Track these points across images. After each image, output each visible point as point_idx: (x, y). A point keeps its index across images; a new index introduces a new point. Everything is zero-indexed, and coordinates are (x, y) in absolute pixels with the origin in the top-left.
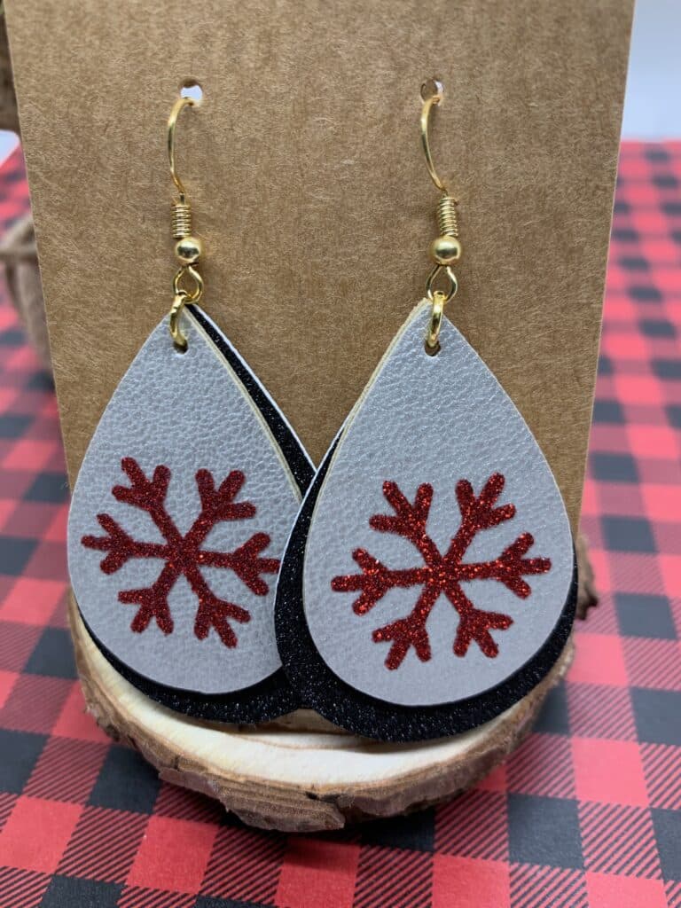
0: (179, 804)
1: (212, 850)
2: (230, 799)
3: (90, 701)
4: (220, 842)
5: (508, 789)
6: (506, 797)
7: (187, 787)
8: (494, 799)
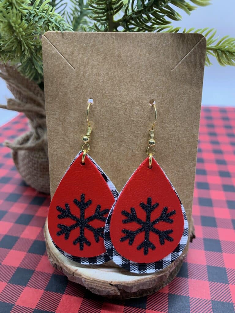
0: (72, 292)
2: (88, 285)
3: (50, 257)
4: (83, 303)
5: (169, 293)
6: (168, 295)
7: (76, 282)
8: (164, 295)
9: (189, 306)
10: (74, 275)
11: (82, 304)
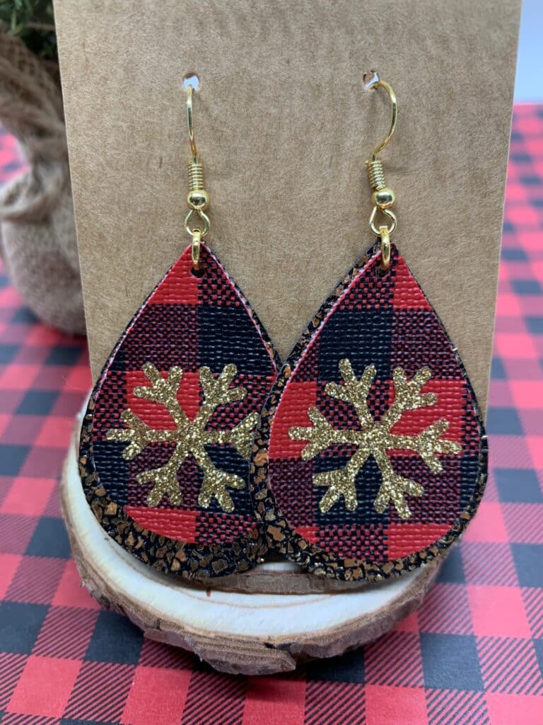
0: (159, 656)
1: (188, 691)
2: (204, 651)
3: (84, 577)
4: (194, 684)
5: (420, 630)
6: (418, 637)
7: (167, 643)
8: (409, 637)
10: (161, 627)
11: (189, 688)
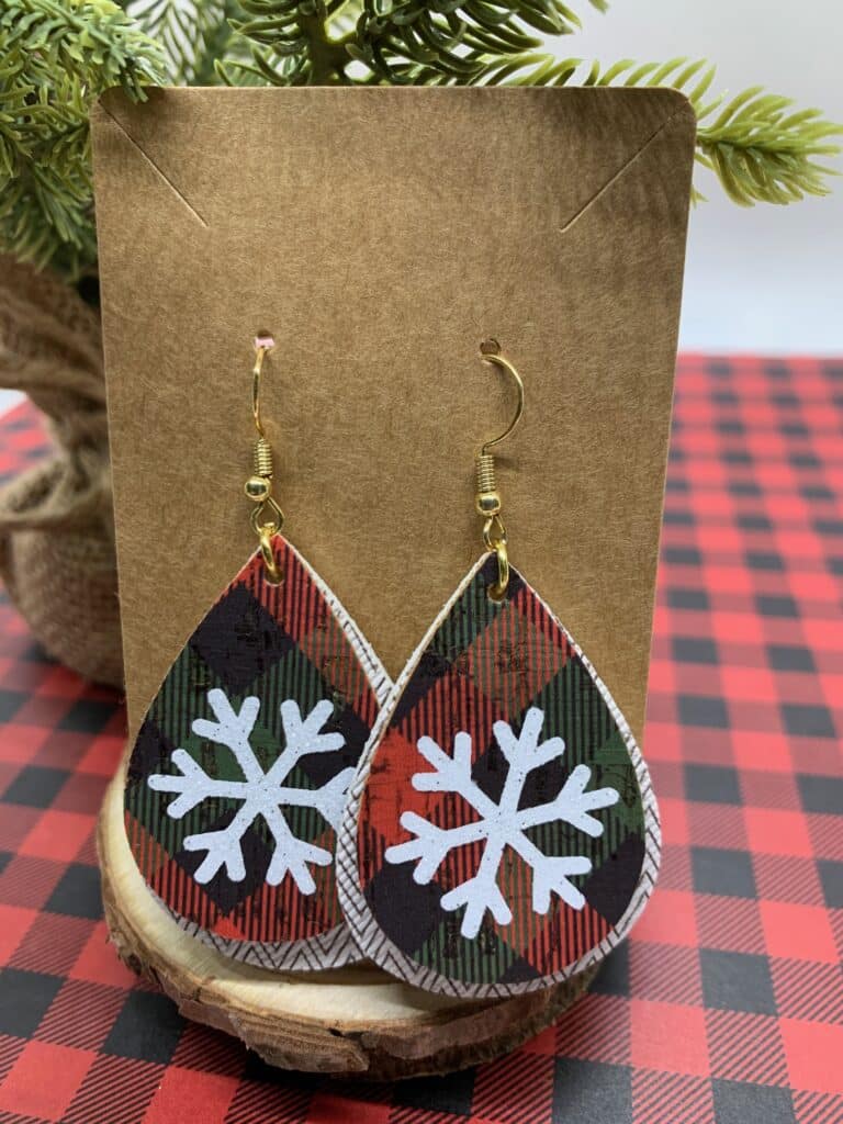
0: (200, 1055)
1: (230, 1104)
2: (250, 1033)
3: (113, 930)
4: (240, 1096)
5: (556, 1053)
6: (553, 1062)
7: (208, 1024)
8: (540, 1062)
9: (627, 1102)
10: (202, 999)
11: (234, 1100)
